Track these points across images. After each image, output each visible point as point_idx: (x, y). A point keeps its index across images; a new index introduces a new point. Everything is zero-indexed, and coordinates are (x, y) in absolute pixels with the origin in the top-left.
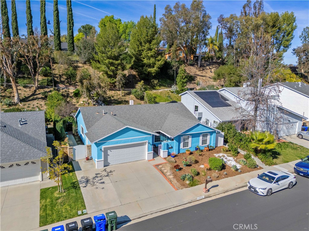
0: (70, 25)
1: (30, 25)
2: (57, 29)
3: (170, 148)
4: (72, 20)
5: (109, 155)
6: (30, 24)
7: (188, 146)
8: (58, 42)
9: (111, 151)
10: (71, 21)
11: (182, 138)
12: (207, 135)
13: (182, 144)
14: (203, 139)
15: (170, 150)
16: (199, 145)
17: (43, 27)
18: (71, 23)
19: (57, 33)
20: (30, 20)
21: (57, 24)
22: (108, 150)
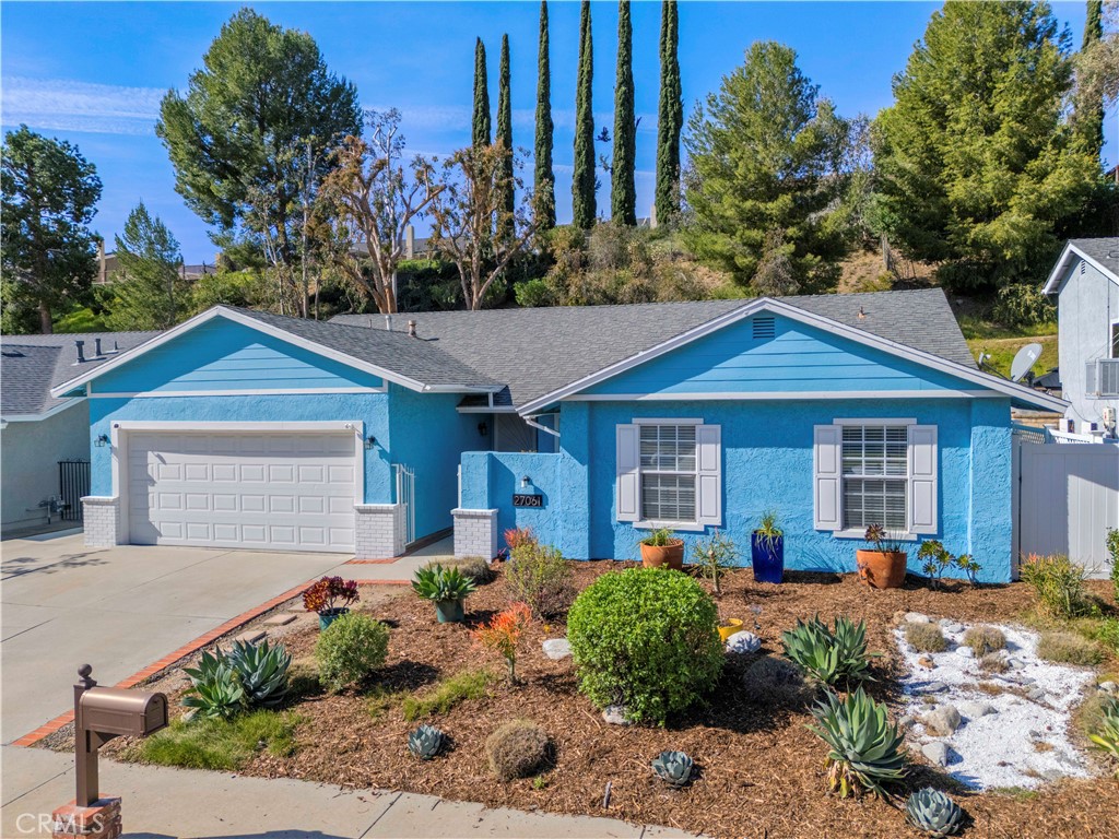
0: (664, 124)
1: (543, 154)
2: (620, 149)
3: (522, 501)
4: (672, 105)
5: (153, 482)
6: (544, 149)
7: (689, 514)
8: (623, 194)
9: (164, 462)
10: (669, 108)
11: (627, 437)
12: (897, 442)
13: (626, 490)
14: (846, 468)
15: (524, 518)
16: (806, 516)
17: (579, 154)
18: (671, 114)
19: (621, 163)
20: (542, 139)
21: (623, 132)
22: (150, 453)
